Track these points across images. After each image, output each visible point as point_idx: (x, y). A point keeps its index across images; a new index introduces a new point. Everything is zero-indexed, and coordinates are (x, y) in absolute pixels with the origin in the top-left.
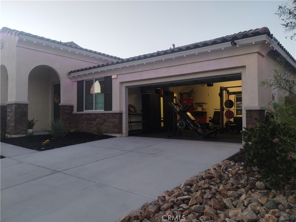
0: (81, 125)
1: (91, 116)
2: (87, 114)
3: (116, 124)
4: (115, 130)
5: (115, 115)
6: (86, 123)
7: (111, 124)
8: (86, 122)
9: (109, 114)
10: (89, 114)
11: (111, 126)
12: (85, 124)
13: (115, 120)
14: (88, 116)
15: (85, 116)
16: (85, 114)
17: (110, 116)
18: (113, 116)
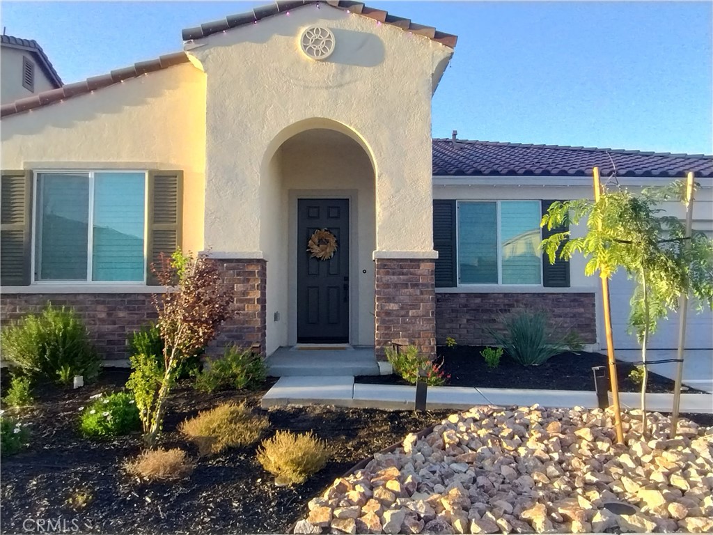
0: (448, 326)
1: (492, 301)
2: (469, 295)
3: (583, 319)
4: (582, 334)
5: (582, 299)
6: (468, 320)
7: (568, 320)
8: (468, 317)
9: (561, 296)
10: (483, 296)
11: (565, 325)
12: (465, 321)
13: (582, 310)
14: (478, 301)
15: (463, 301)
16: (462, 296)
17: (565, 300)
18: (574, 300)
